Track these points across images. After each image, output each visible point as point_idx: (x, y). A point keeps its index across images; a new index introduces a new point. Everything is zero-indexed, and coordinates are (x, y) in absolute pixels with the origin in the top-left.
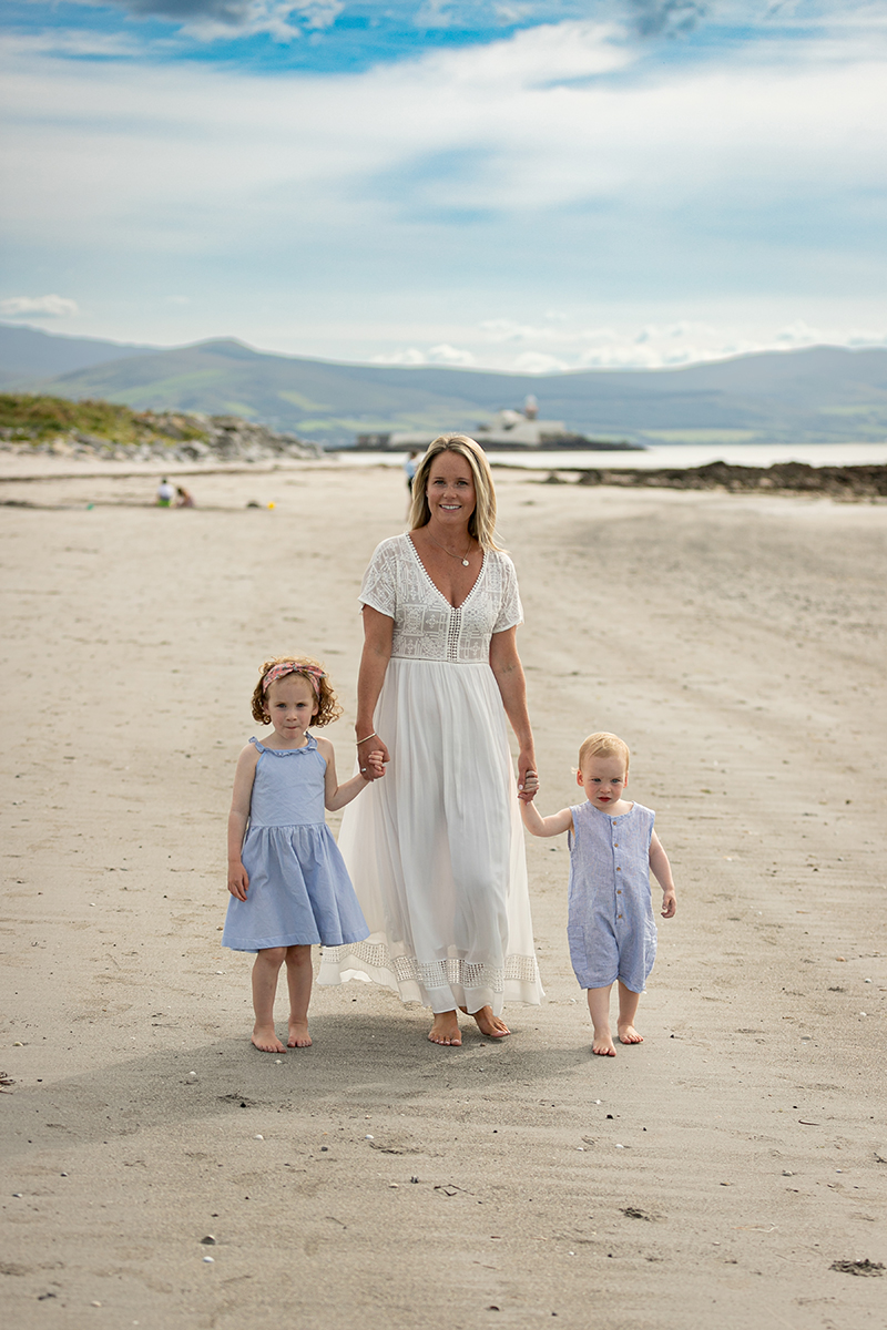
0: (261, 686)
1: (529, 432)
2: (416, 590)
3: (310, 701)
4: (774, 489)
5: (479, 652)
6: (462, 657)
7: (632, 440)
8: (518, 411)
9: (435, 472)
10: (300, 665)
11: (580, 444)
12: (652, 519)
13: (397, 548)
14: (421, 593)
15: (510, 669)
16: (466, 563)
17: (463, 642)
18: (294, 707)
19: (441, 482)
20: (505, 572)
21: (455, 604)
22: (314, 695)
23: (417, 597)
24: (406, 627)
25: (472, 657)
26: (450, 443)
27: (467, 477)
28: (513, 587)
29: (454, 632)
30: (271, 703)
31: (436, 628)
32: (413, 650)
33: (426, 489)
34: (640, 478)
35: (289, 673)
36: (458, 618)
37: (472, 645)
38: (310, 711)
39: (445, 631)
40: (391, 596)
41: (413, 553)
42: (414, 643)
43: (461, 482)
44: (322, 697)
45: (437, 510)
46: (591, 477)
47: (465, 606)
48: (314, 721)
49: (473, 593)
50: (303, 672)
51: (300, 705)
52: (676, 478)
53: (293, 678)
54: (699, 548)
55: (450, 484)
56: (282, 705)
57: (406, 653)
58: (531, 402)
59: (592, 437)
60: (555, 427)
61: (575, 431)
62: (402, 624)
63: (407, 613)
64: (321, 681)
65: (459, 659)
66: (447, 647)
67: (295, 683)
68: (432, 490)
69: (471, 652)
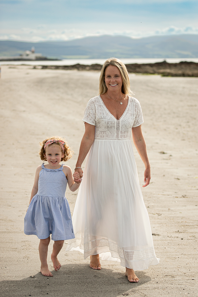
0: (43, 148)
1: (33, 56)
2: (103, 114)
3: (60, 153)
4: (89, 70)
5: (127, 135)
6: (121, 137)
7: (59, 58)
8: (30, 51)
9: (107, 73)
10: (57, 140)
11: (45, 59)
12: (57, 77)
13: (95, 101)
14: (105, 115)
15: (141, 140)
16: (121, 103)
17: (121, 132)
18: (54, 155)
19: (109, 76)
20: (136, 106)
21: (118, 118)
22: (62, 151)
23: (104, 117)
24: (101, 127)
25: (125, 137)
26: (111, 62)
27: (118, 74)
28: (140, 111)
29: (118, 129)
30: (47, 154)
31: (111, 127)
32: (103, 136)
33: (104, 79)
34: (57, 67)
35: (52, 143)
36: (118, 124)
37: (125, 133)
38: (61, 156)
39: (114, 128)
40: (94, 118)
41: (101, 102)
42: (104, 133)
43: (116, 76)
44: (65, 151)
45: (109, 86)
46: (44, 67)
47: (122, 119)
48: (62, 159)
49: (124, 114)
50: (57, 143)
51: (57, 154)
52: (66, 67)
53: (54, 145)
54: (66, 84)
55: (112, 77)
56: (50, 155)
57: (101, 137)
58: (33, 49)
59: (49, 57)
60: (39, 55)
61: (44, 56)
62: (99, 127)
63: (101, 122)
64: (64, 146)
65: (120, 138)
66: (116, 134)
67: (54, 147)
68: (107, 80)
69: (124, 136)
